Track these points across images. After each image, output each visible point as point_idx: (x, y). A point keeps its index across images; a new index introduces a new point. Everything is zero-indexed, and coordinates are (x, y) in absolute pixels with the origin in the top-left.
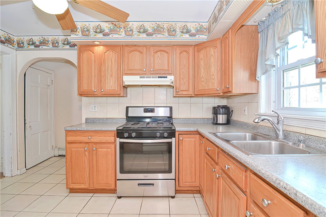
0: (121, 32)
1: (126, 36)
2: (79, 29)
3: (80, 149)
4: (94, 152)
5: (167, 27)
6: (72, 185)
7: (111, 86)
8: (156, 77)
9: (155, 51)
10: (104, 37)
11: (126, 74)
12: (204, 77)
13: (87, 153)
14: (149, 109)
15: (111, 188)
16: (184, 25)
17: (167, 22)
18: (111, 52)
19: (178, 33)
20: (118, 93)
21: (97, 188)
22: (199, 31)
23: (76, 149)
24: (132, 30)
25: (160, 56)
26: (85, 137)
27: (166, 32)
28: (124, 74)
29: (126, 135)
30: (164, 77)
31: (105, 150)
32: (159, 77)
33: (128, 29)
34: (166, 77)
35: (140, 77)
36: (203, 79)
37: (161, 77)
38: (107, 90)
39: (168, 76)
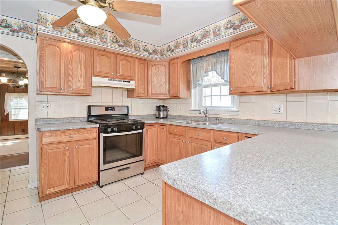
0: (96, 37)
1: (101, 42)
2: (49, 22)
3: (59, 150)
4: (76, 150)
5: (134, 43)
6: (48, 190)
7: (80, 85)
8: (121, 81)
9: (121, 59)
10: (78, 37)
11: (95, 76)
12: (156, 84)
13: (67, 153)
14: (110, 108)
15: (93, 180)
16: (145, 45)
17: (134, 40)
18: (81, 52)
19: (141, 50)
20: (88, 93)
21: (79, 184)
22: (155, 52)
23: (55, 150)
24: (106, 38)
25: (125, 64)
26: (66, 137)
27: (133, 47)
28: (93, 75)
29: (109, 130)
30: (128, 82)
31: (87, 146)
32: (124, 81)
33: (103, 37)
34: (129, 82)
35: (109, 80)
36: (156, 86)
37: (125, 82)
38: (75, 89)
39: (130, 81)
